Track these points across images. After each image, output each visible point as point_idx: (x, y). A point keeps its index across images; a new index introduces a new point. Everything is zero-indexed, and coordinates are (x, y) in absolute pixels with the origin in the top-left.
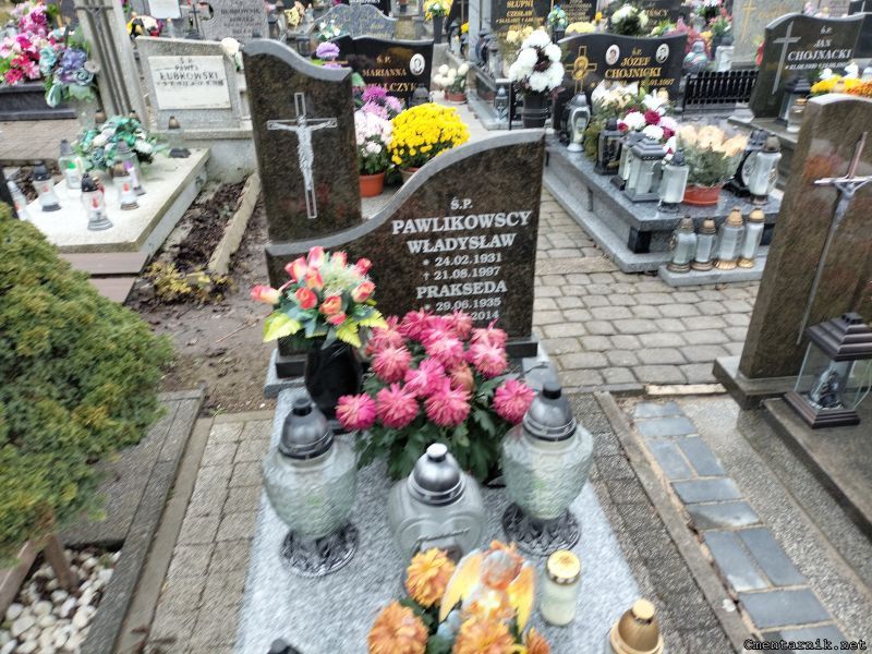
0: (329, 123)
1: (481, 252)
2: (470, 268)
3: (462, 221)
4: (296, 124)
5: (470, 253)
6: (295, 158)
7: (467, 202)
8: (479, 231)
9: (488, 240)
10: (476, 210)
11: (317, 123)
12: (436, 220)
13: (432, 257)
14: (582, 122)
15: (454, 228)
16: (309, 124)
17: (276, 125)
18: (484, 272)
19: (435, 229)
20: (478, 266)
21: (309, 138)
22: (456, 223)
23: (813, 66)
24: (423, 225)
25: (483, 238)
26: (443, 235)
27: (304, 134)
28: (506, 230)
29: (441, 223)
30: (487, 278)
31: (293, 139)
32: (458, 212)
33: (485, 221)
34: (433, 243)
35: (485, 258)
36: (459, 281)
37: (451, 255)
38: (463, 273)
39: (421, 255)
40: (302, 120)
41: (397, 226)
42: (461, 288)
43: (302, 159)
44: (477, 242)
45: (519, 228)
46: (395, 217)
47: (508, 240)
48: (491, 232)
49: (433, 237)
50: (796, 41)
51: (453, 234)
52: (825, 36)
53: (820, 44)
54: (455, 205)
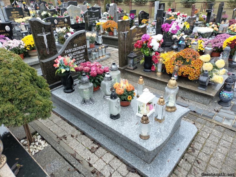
0: (49, 33)
1: (80, 54)
3: (76, 49)
4: (43, 34)
5: (79, 55)
6: (44, 41)
7: (76, 45)
8: (79, 50)
9: (81, 52)
10: (78, 46)
11: (47, 33)
12: (72, 49)
13: (72, 56)
14: (57, 37)
15: (75, 50)
16: (45, 34)
17: (39, 35)
18: (82, 58)
19: (72, 51)
20: (80, 57)
21: (46, 37)
22: (75, 49)
23: (93, 21)
24: (70, 51)
25: (80, 51)
27: (45, 36)
28: (83, 49)
29: (73, 50)
30: (82, 59)
31: (43, 37)
32: (75, 47)
33: (80, 48)
34: (72, 54)
35: (81, 55)
36: (78, 61)
37: (75, 56)
38: (78, 59)
40: (44, 33)
41: (66, 51)
42: (78, 62)
43: (45, 41)
44: (79, 52)
45: (85, 48)
46: (65, 50)
47: (84, 51)
48: (81, 50)
50: (89, 16)
51: (75, 51)
52: (94, 15)
53: (93, 16)
54: (74, 46)
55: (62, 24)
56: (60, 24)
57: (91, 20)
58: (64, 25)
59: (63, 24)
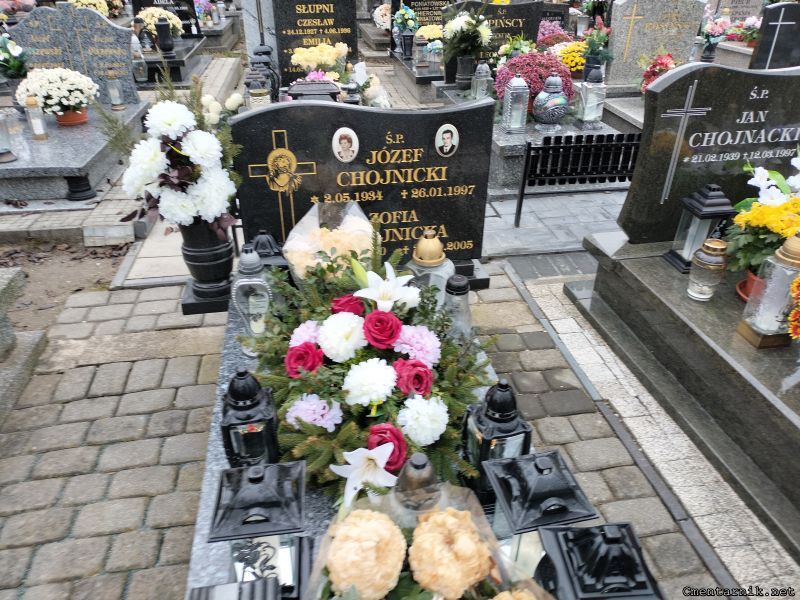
23: (734, 156)
50: (702, 112)
52: (757, 106)
53: (748, 116)
55: (399, 167)
56: (379, 167)
57: (707, 150)
58: (422, 175)
59: (413, 166)
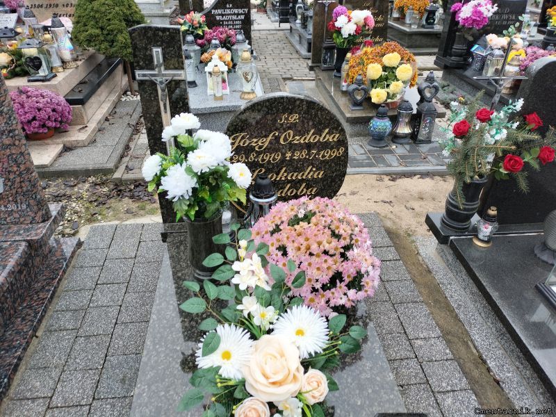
1: (236, 20)
2: (233, 25)
3: (230, 11)
5: (233, 21)
7: (231, 5)
8: (234, 14)
9: (237, 17)
10: (234, 7)
13: (223, 21)
14: (300, 11)
15: (228, 13)
18: (237, 27)
19: (223, 13)
20: (235, 25)
22: (228, 11)
24: (220, 11)
26: (225, 15)
28: (242, 14)
29: (224, 11)
30: (238, 29)
32: (229, 8)
33: (236, 11)
34: (223, 17)
35: (237, 22)
37: (228, 21)
39: (220, 21)
41: (213, 11)
44: (234, 17)
45: (245, 14)
46: (212, 9)
47: (243, 17)
48: (238, 15)
49: (223, 15)
51: (229, 15)
54: (228, 6)
